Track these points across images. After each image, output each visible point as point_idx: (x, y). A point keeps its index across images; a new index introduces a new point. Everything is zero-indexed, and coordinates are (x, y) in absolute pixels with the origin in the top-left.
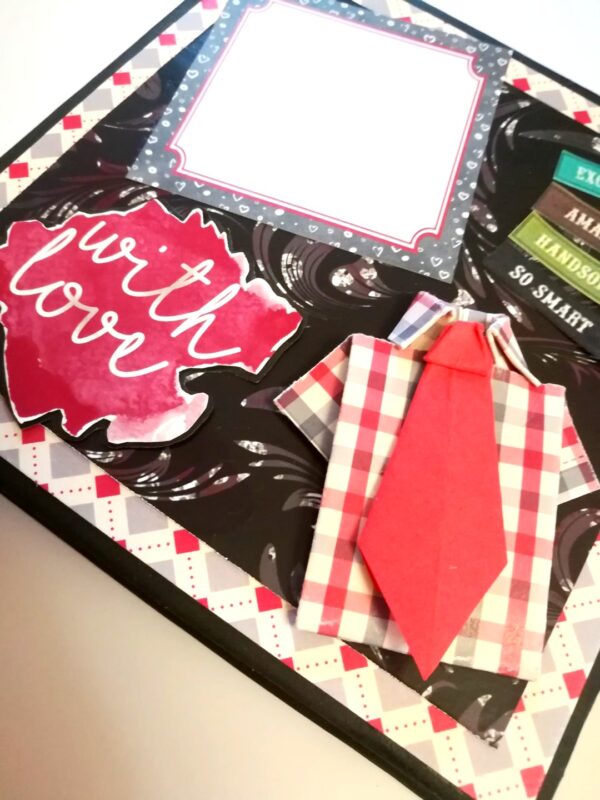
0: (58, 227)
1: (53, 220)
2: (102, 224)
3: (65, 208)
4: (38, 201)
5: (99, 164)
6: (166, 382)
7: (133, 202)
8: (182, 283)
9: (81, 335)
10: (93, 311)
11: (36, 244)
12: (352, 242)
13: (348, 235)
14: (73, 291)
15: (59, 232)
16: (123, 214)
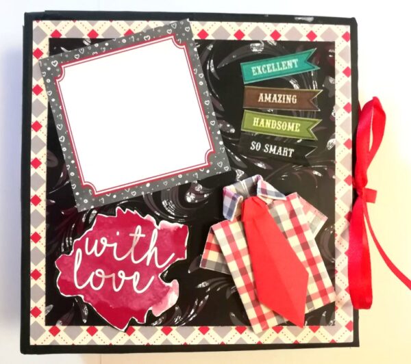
0: (72, 252)
1: (68, 250)
2: (87, 239)
3: (67, 241)
4: (55, 246)
5: (63, 213)
6: (158, 284)
7: (90, 221)
8: (135, 242)
9: (117, 287)
10: (113, 275)
11: (71, 265)
12: (184, 179)
13: (180, 176)
14: (100, 273)
15: (74, 253)
16: (91, 229)
